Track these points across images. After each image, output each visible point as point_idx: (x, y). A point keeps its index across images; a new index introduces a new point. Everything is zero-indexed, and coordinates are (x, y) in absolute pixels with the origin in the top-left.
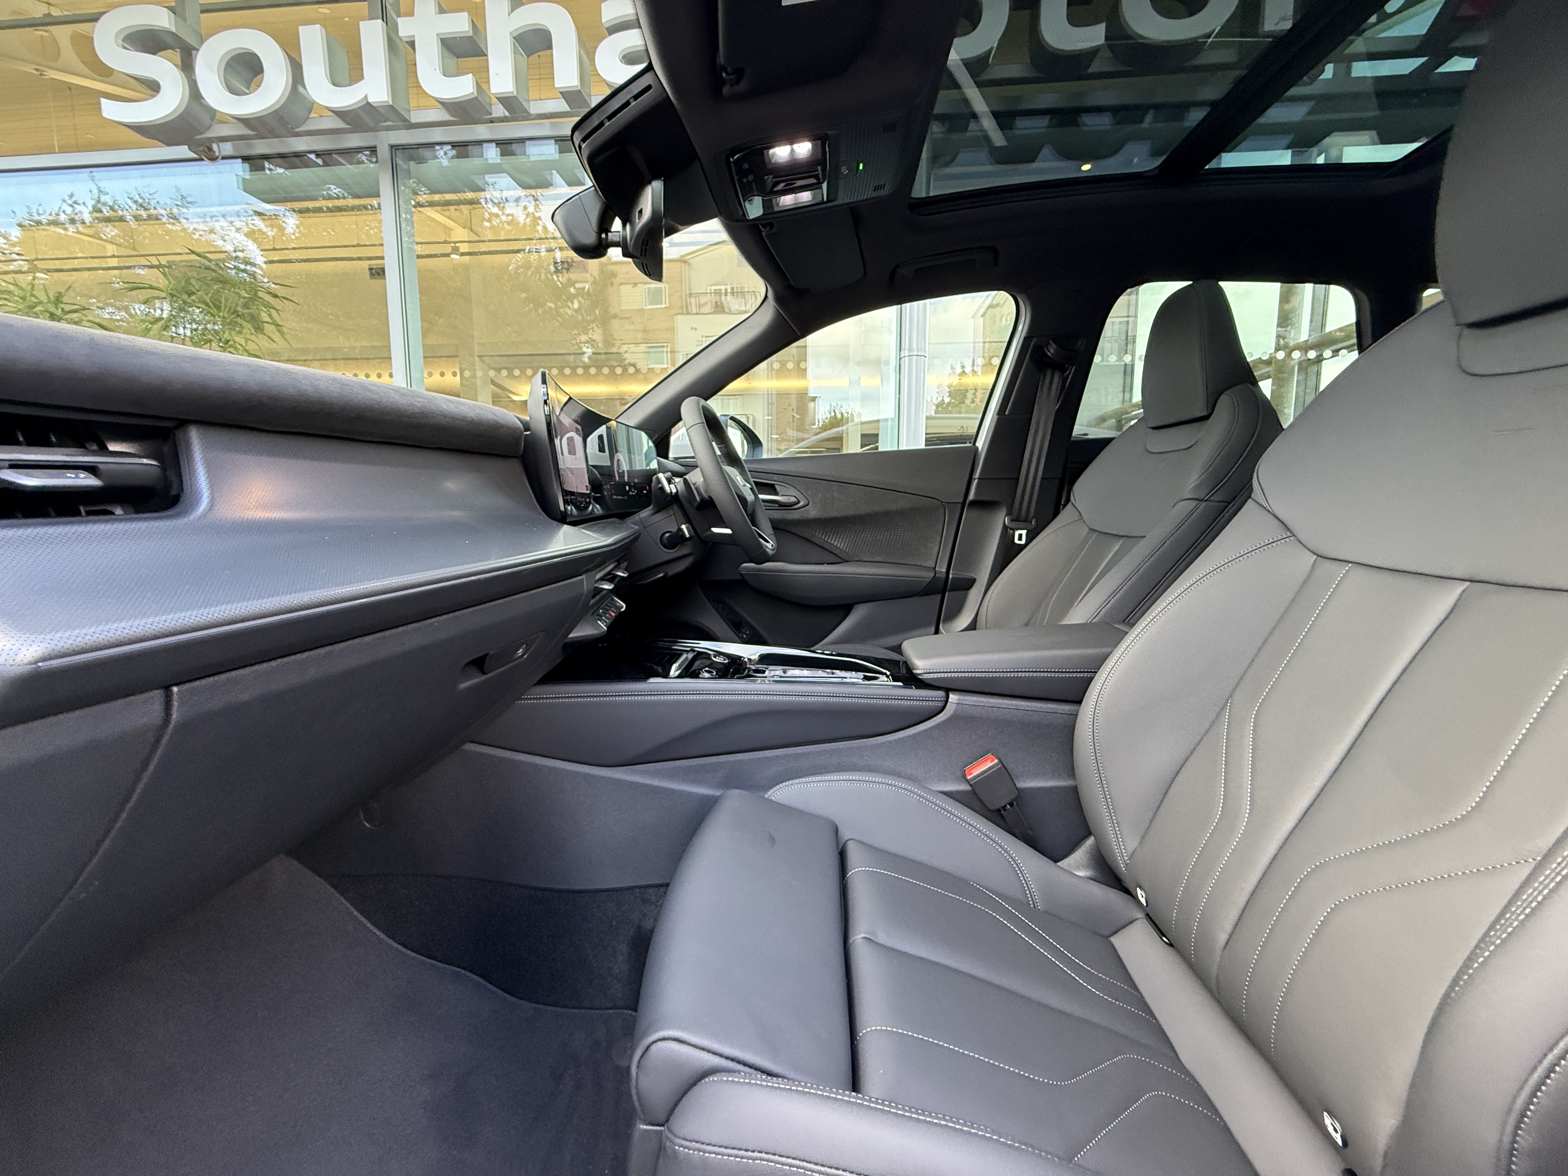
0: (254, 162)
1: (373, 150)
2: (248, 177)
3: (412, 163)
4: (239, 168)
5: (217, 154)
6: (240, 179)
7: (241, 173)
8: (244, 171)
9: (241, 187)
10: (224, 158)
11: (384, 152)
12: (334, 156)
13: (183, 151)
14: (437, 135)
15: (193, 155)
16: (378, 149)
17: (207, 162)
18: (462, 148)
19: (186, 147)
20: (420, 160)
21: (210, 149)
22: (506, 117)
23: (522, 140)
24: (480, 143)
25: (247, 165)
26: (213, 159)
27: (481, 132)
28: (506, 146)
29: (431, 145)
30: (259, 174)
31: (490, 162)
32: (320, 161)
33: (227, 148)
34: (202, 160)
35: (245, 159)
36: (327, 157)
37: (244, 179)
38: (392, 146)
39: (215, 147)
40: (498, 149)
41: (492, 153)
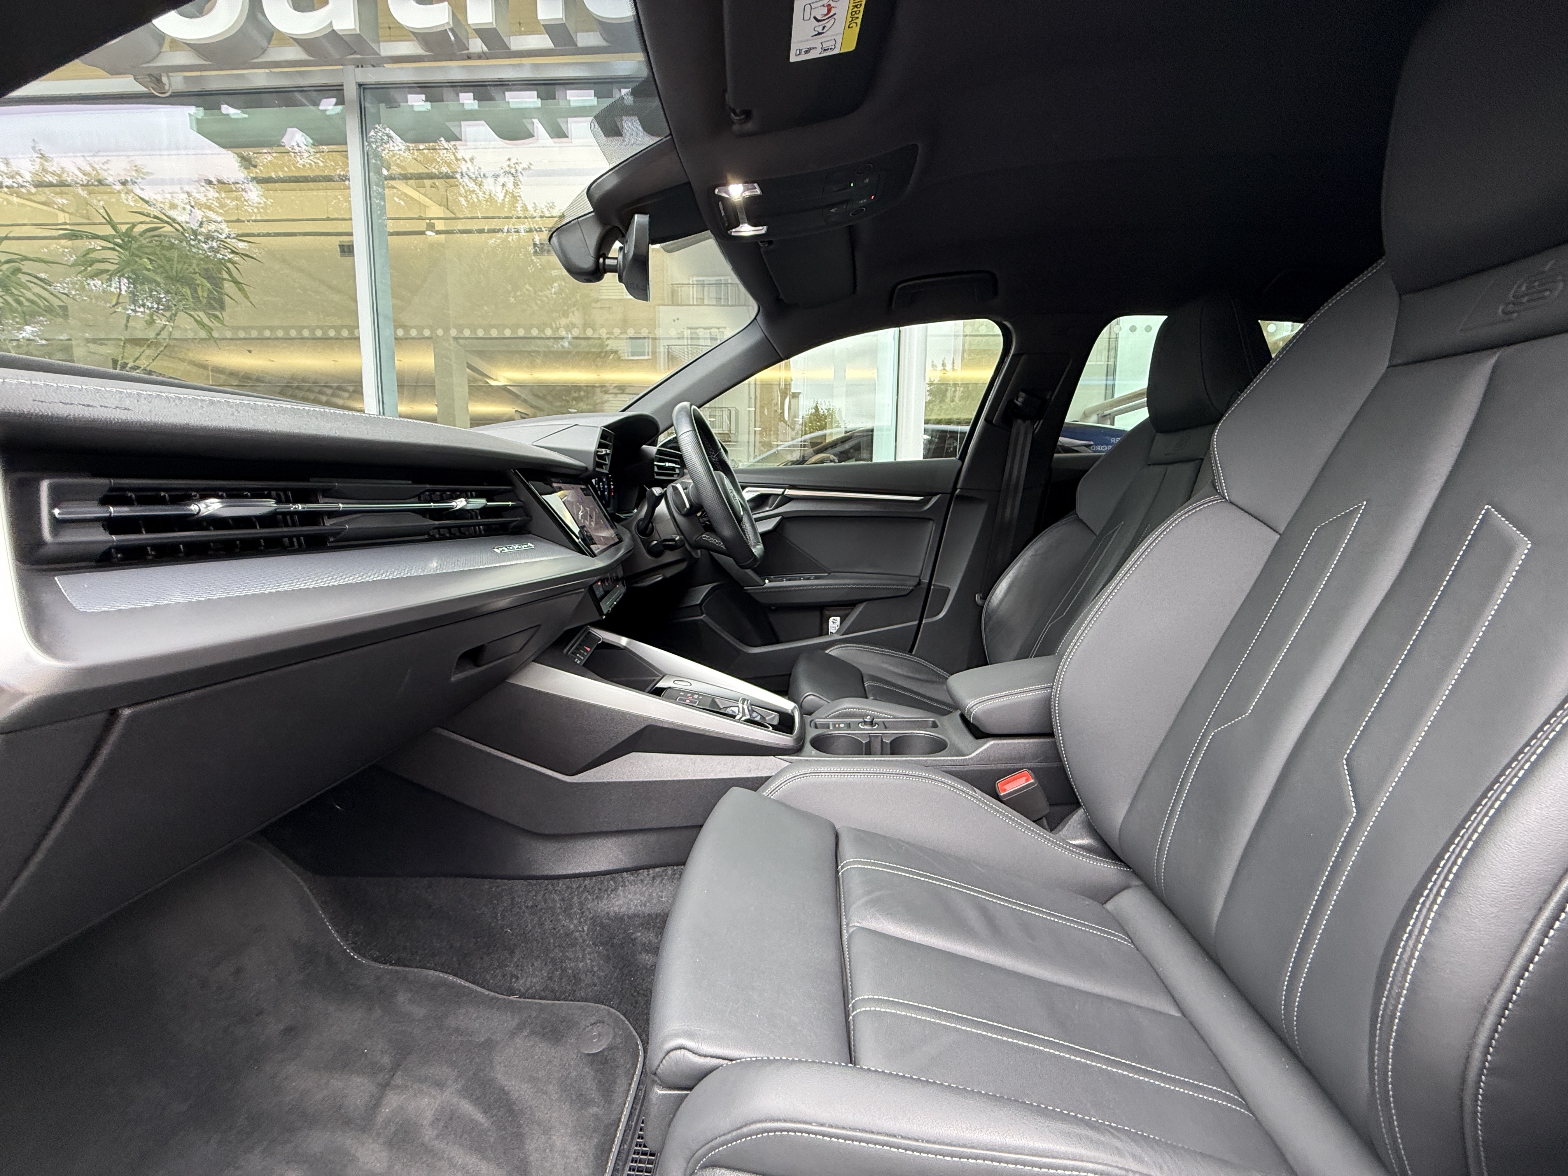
1: (339, 88)
3: (382, 105)
5: (167, 87)
6: (194, 119)
7: (194, 114)
8: (197, 111)
9: (195, 127)
11: (351, 92)
12: (295, 95)
14: (408, 75)
15: (141, 88)
16: (345, 88)
18: (432, 90)
19: (132, 77)
20: (392, 104)
21: (159, 81)
22: (484, 53)
23: (502, 84)
24: (455, 84)
29: (402, 87)
30: (214, 114)
31: (466, 108)
36: (288, 97)
38: (360, 85)
39: (165, 76)
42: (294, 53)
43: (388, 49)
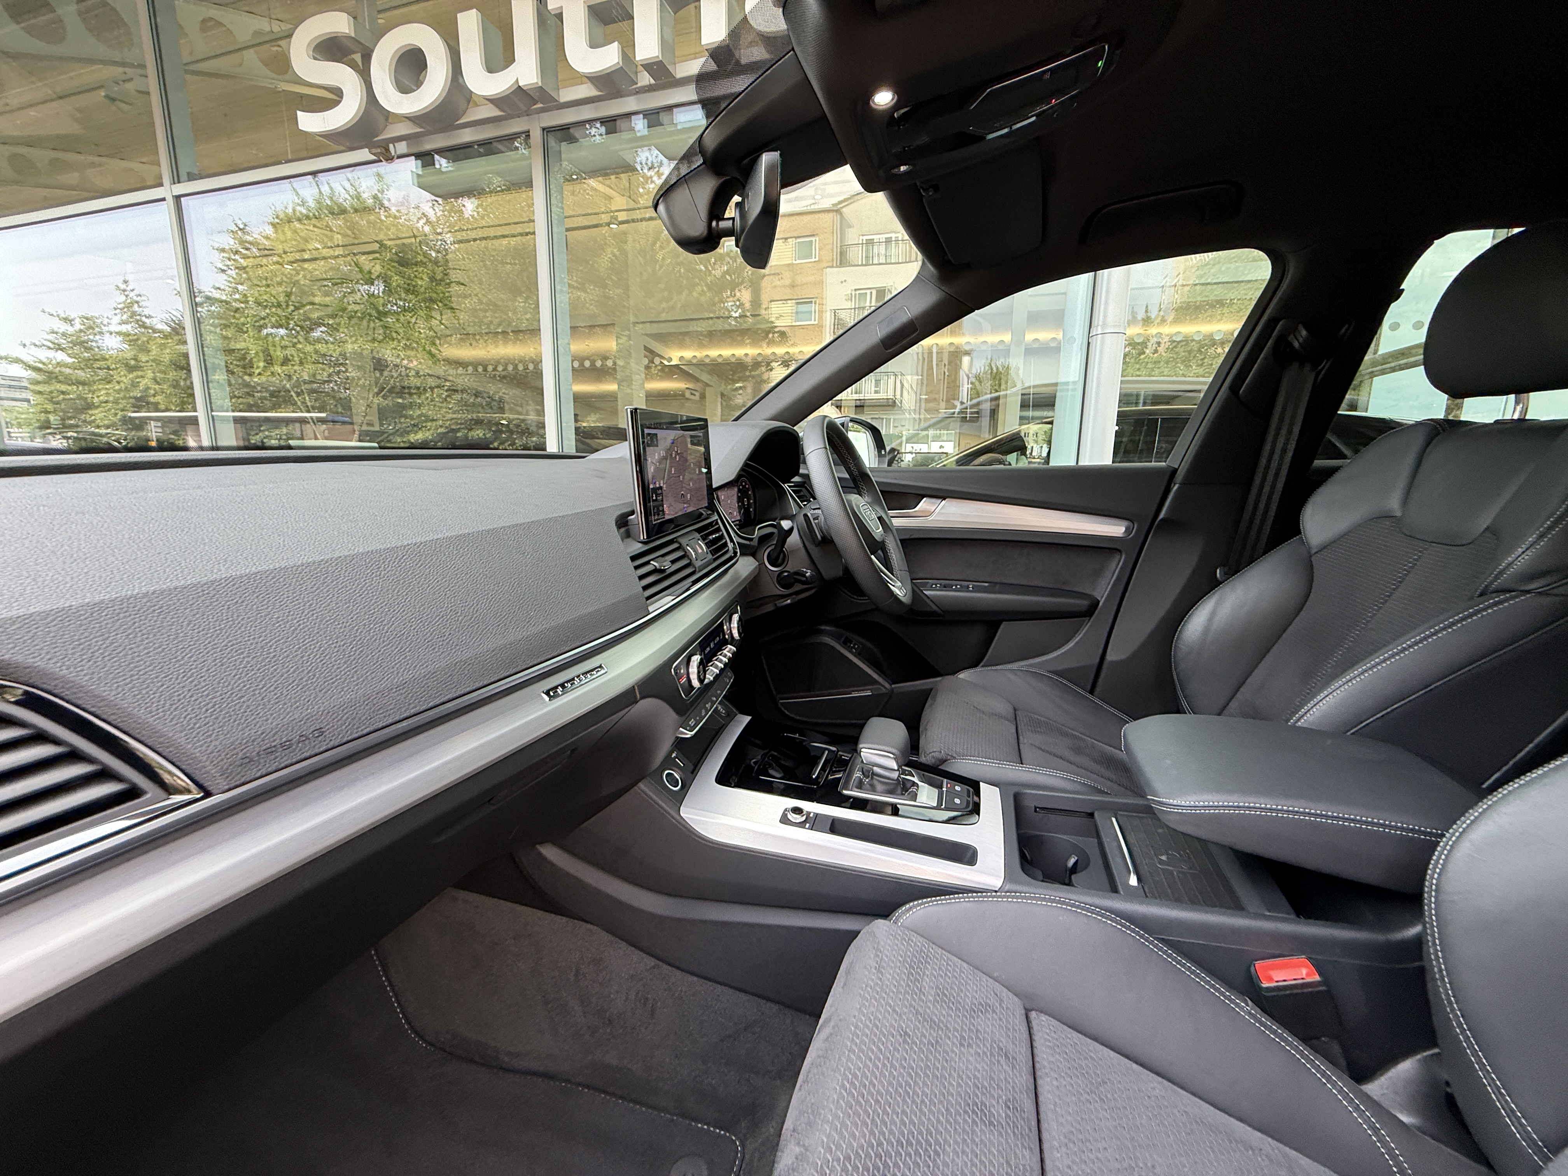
0: (426, 158)
1: (527, 134)
2: (420, 173)
3: (563, 143)
4: (412, 165)
5: (393, 154)
6: (415, 176)
7: (414, 170)
8: (417, 168)
9: (416, 184)
10: (400, 157)
11: (536, 136)
12: (495, 144)
13: (364, 154)
14: (587, 112)
15: (375, 158)
16: (531, 133)
17: (384, 163)
18: (611, 124)
19: (367, 150)
20: (572, 140)
21: (388, 150)
22: (651, 85)
23: (670, 108)
24: (628, 115)
25: (419, 162)
26: (390, 159)
27: (630, 104)
28: (654, 117)
29: (581, 123)
30: (430, 170)
31: (638, 134)
32: (481, 150)
33: (402, 147)
34: (381, 161)
35: (418, 156)
36: (488, 147)
37: (418, 175)
38: (544, 129)
39: (391, 146)
40: (646, 121)
41: (639, 124)
42: (489, 111)
43: (567, 95)
